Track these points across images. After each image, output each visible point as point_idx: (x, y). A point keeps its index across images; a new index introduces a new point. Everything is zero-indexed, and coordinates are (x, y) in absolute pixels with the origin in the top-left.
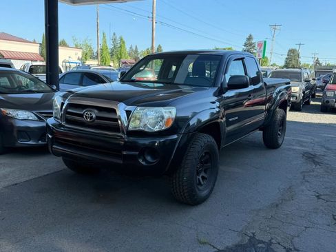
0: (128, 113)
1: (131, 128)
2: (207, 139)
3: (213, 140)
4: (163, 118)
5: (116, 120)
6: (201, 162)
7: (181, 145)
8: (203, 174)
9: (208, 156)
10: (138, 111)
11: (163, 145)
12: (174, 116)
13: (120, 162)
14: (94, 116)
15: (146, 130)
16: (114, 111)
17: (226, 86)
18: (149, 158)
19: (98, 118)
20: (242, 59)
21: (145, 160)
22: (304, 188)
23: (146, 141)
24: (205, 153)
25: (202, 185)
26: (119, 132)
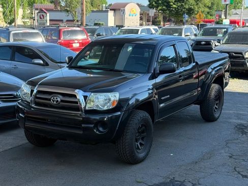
0: (85, 97)
1: (87, 108)
2: (143, 114)
3: (147, 115)
4: (110, 100)
5: (76, 103)
6: (139, 132)
7: (123, 119)
8: (140, 141)
9: (144, 127)
10: (92, 96)
11: (110, 119)
12: (118, 99)
13: (81, 132)
14: (59, 100)
15: (98, 109)
16: (75, 96)
17: (158, 71)
18: (101, 129)
19: (62, 101)
20: (174, 45)
21: (98, 130)
22: (223, 151)
23: (97, 117)
24: (142, 125)
25: (140, 149)
26: (79, 111)
